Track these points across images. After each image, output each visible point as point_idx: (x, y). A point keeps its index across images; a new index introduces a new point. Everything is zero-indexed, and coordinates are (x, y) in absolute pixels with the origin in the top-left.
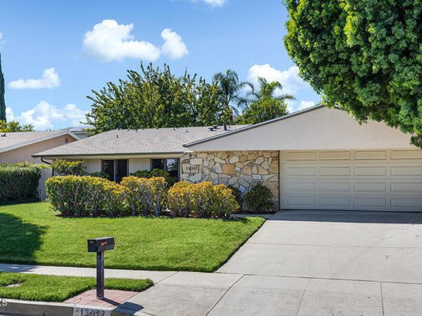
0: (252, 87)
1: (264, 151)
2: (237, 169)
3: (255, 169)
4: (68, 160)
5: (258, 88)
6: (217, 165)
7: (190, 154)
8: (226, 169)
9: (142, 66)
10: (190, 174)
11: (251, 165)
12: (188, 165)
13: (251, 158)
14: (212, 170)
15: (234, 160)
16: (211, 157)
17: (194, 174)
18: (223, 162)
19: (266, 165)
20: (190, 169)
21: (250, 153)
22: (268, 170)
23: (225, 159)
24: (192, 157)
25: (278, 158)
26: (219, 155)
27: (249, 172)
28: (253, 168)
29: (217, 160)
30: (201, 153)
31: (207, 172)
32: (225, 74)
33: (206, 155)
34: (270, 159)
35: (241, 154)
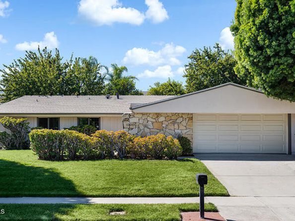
0: (107, 69)
1: (183, 114)
2: (164, 125)
3: (176, 126)
4: (13, 118)
5: (111, 70)
6: (150, 123)
7: (130, 114)
8: (156, 125)
9: (39, 49)
10: (129, 129)
11: (174, 123)
12: (128, 123)
13: (174, 118)
14: (145, 126)
15: (162, 119)
16: (145, 117)
17: (132, 129)
18: (154, 121)
19: (184, 123)
20: (129, 125)
21: (173, 114)
22: (186, 126)
23: (155, 119)
24: (131, 117)
25: (191, 119)
26: (151, 116)
27: (172, 127)
28: (175, 125)
29: (149, 119)
30: (137, 114)
31: (142, 127)
32: (88, 59)
33: (141, 115)
34: (187, 119)
35: (167, 116)
